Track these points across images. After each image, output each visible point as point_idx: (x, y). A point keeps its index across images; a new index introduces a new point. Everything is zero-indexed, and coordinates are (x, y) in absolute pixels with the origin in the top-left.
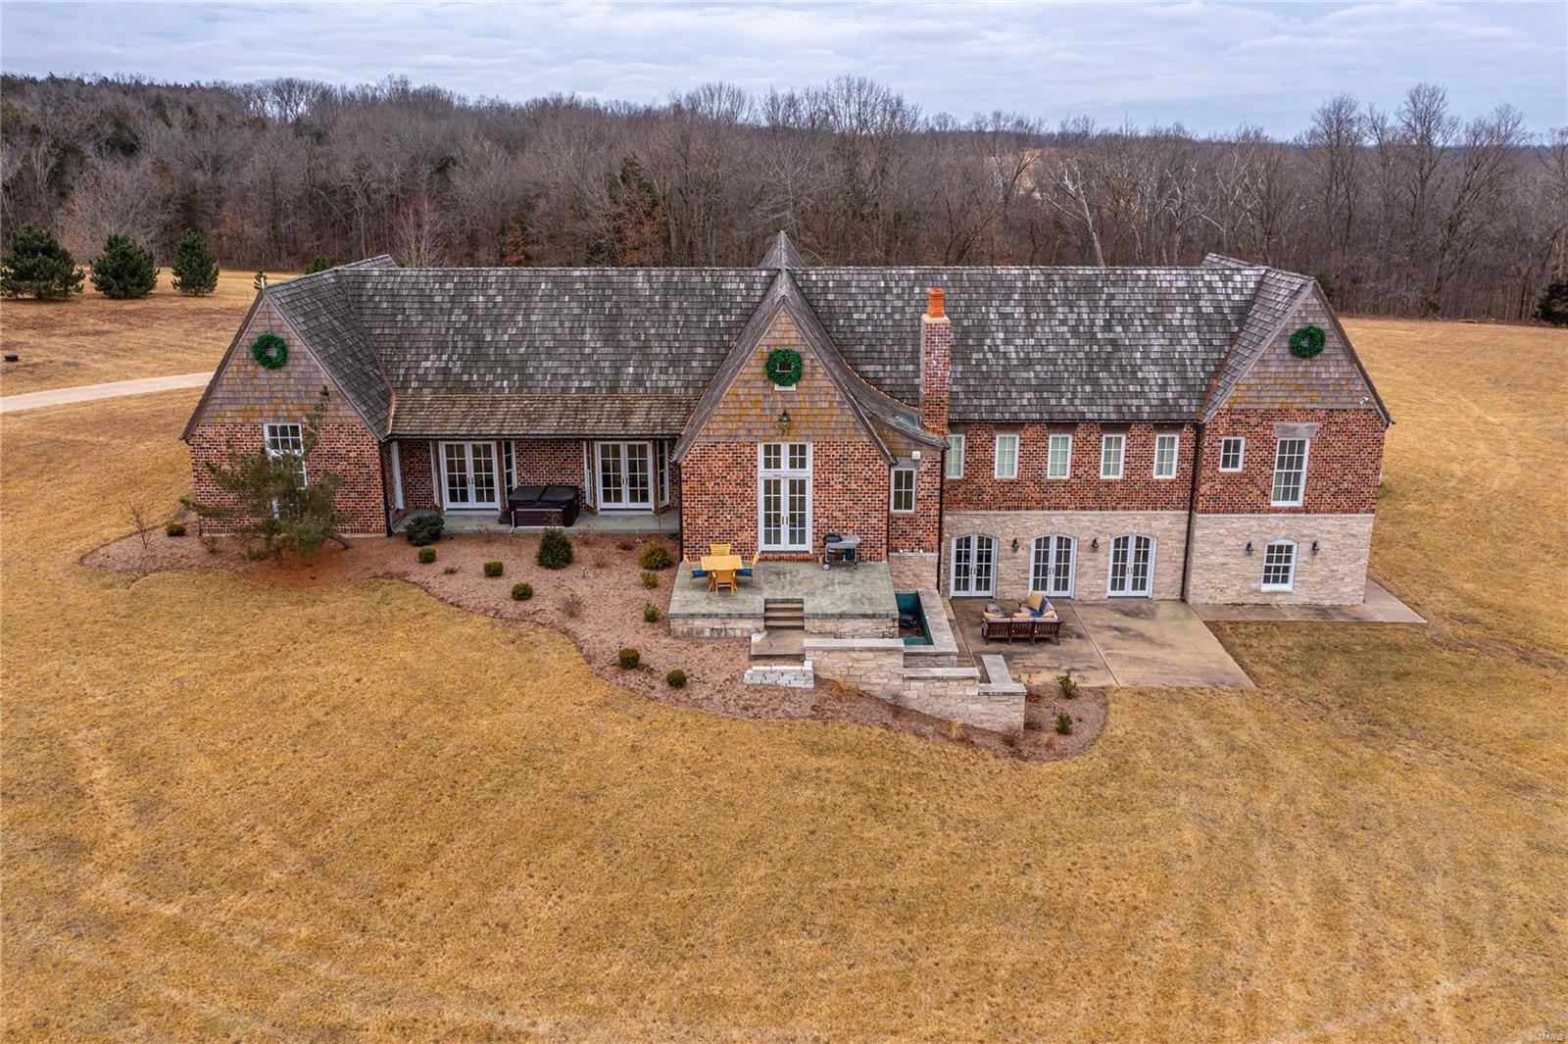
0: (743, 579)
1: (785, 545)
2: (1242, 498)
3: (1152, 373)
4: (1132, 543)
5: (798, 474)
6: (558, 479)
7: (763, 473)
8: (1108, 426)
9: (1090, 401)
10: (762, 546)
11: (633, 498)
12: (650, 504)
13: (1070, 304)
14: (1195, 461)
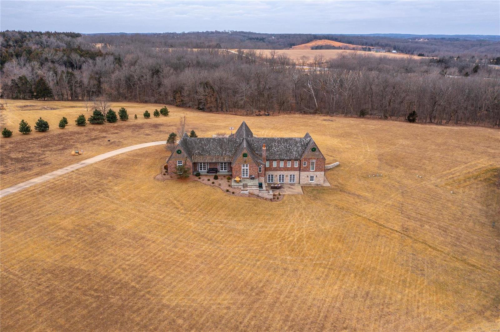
0: (240, 181)
1: (245, 177)
2: (307, 169)
3: (294, 153)
4: (292, 175)
5: (247, 168)
6: (214, 167)
7: (242, 168)
8: (288, 160)
9: (286, 157)
10: (242, 177)
11: (225, 170)
12: (227, 171)
13: (284, 143)
14: (300, 164)
